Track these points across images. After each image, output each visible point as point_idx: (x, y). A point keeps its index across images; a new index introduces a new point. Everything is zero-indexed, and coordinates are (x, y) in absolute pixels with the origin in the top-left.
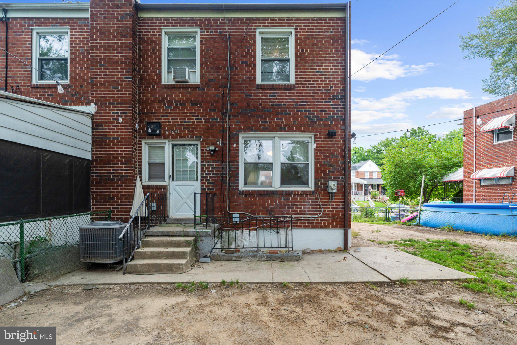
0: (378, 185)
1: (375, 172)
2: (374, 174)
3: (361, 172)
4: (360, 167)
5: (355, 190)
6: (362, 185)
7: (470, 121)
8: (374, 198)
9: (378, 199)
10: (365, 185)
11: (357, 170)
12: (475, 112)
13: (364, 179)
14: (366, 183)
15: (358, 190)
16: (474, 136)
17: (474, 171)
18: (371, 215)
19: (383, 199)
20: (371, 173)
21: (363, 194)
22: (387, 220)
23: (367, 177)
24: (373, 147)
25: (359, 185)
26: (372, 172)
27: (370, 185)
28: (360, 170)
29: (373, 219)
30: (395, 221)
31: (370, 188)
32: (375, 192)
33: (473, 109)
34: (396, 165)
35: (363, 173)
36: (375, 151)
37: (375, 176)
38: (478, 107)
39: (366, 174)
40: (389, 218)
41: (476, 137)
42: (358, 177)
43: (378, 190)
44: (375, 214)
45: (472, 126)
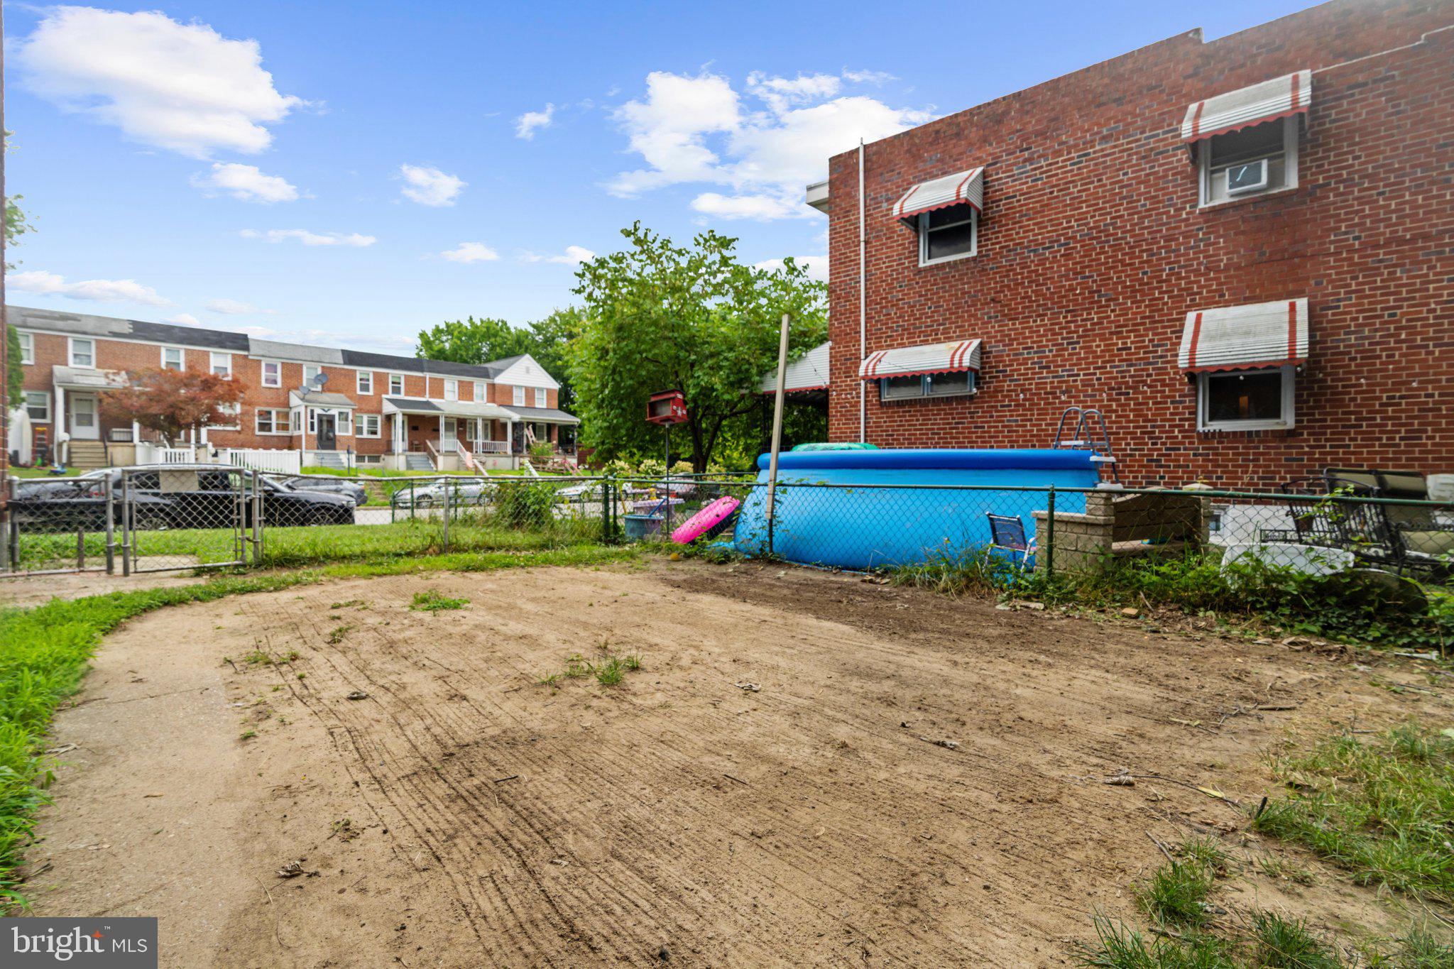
0: (550, 427)
1: (541, 389)
2: (537, 395)
3: (503, 386)
4: (498, 372)
5: (486, 437)
6: (504, 426)
7: (848, 189)
8: (538, 462)
9: (550, 464)
10: (515, 425)
11: (490, 381)
12: (865, 161)
13: (510, 407)
14: (516, 417)
15: (493, 439)
16: (862, 238)
17: (863, 356)
18: (537, 514)
19: (562, 464)
20: (530, 392)
21: (509, 451)
22: (609, 533)
23: (519, 399)
24: (534, 326)
25: (497, 425)
26: (533, 389)
27: (528, 424)
28: (500, 380)
29: (546, 534)
30: (648, 536)
31: (528, 432)
32: (542, 444)
33: (857, 150)
34: (620, 328)
35: (508, 390)
36: (539, 338)
37: (541, 402)
38: (872, 145)
39: (516, 392)
40: (616, 529)
41: (866, 243)
42: (494, 401)
43: (549, 440)
44: (555, 511)
45: (856, 206)
